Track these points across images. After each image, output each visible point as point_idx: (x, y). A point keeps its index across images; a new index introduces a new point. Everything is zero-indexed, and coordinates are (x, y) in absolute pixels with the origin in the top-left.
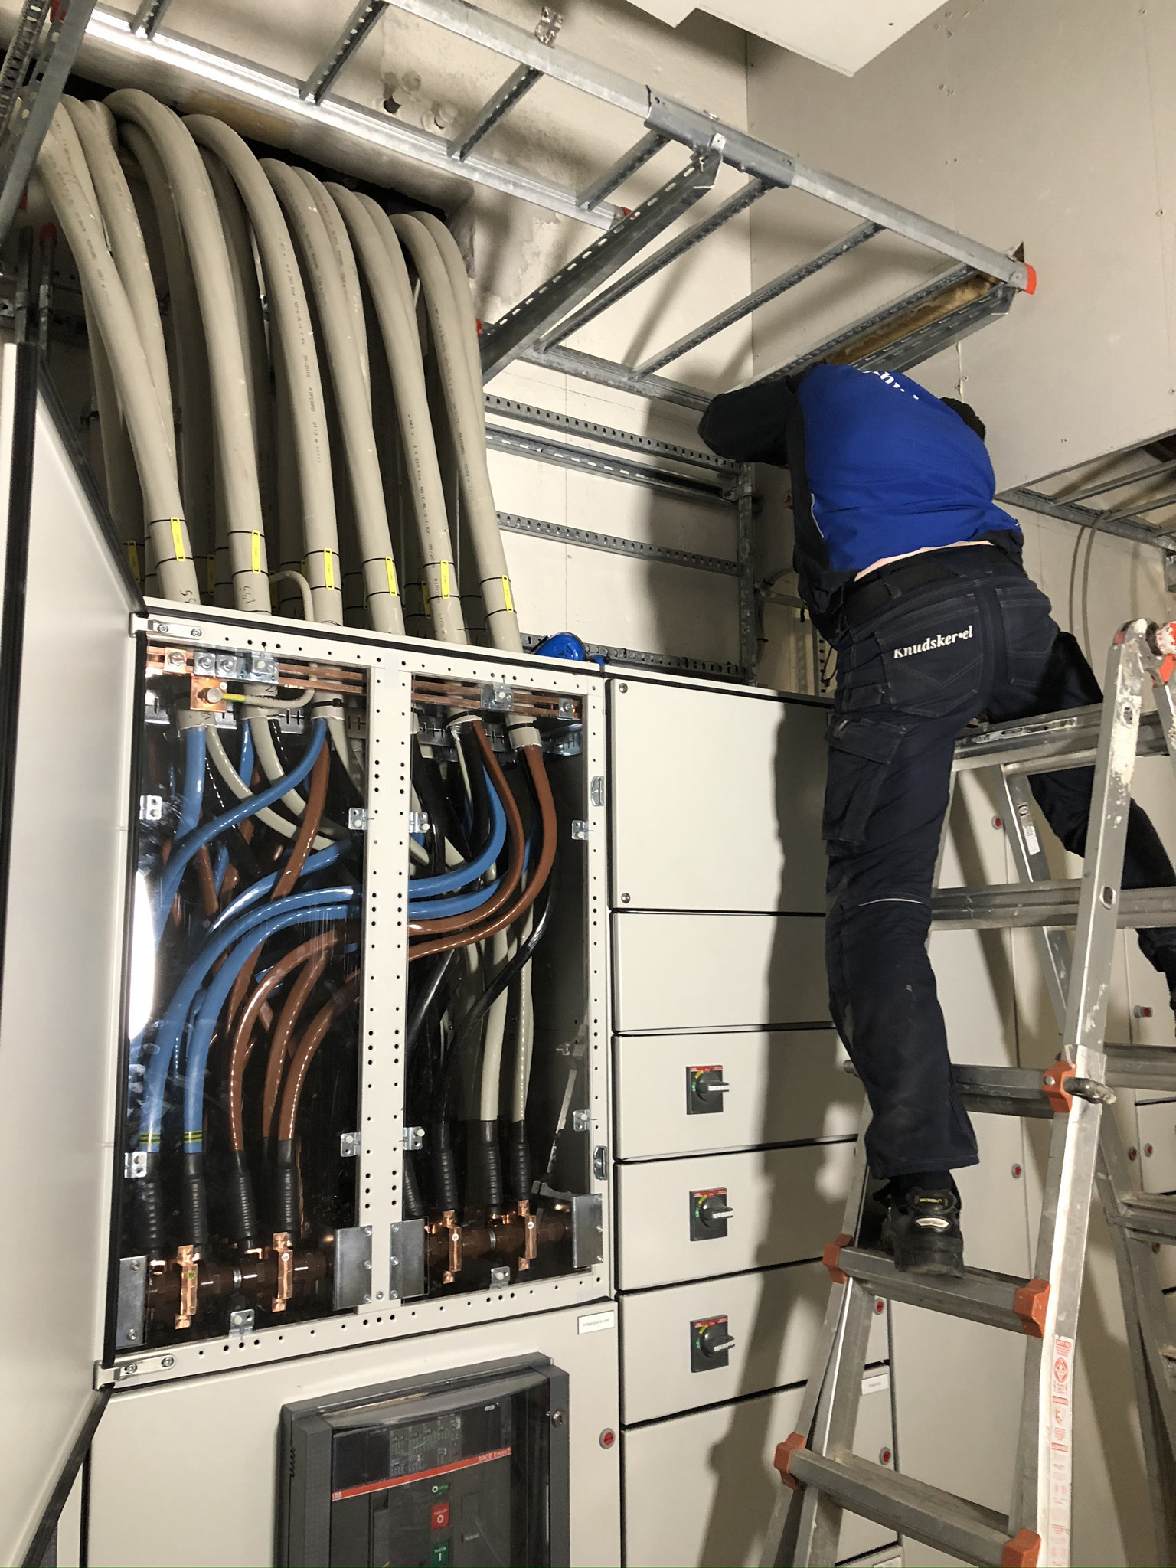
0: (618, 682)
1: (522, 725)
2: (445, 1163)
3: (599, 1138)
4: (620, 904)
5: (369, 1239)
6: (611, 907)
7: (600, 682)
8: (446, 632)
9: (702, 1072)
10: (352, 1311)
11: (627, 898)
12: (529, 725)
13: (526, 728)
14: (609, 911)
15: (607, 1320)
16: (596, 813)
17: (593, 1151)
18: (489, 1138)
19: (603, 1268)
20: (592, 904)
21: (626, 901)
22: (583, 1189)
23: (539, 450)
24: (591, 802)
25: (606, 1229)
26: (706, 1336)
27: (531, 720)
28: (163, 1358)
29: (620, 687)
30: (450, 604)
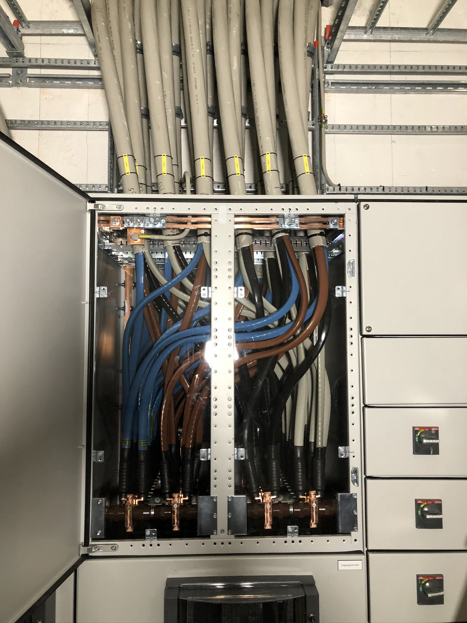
0: (363, 204)
1: (315, 235)
2: (274, 466)
3: (354, 463)
4: (365, 333)
5: (215, 504)
6: (361, 334)
7: (354, 205)
8: (269, 190)
9: (423, 430)
10: (208, 537)
11: (369, 329)
12: (319, 234)
13: (318, 236)
14: (360, 337)
15: (357, 565)
16: (351, 280)
17: (351, 469)
18: (299, 455)
19: (357, 534)
20: (349, 333)
21: (369, 331)
22: (347, 489)
23: (374, 88)
24: (347, 275)
25: (359, 513)
26: (427, 584)
27: (318, 232)
28: (112, 546)
29: (364, 207)
30: (271, 175)
